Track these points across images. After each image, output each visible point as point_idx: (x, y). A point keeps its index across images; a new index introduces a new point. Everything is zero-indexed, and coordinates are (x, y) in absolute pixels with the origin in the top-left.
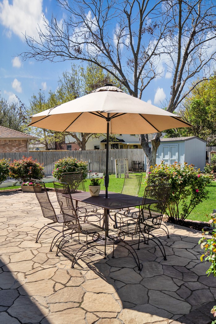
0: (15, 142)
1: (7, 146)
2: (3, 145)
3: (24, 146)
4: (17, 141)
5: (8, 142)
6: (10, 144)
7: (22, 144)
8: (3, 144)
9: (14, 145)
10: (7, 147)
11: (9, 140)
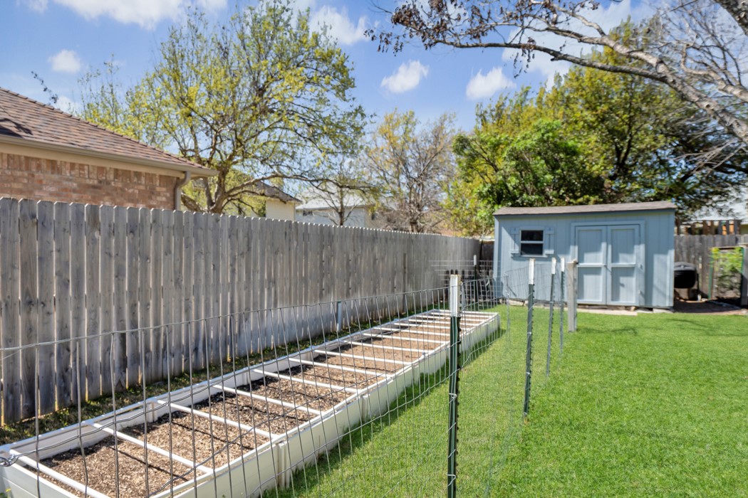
0: (135, 180)
1: (108, 194)
2: (94, 187)
3: (164, 199)
4: (143, 179)
5: (112, 177)
6: (120, 185)
7: (159, 194)
8: (91, 182)
9: (131, 191)
10: (106, 198)
11: (116, 170)
